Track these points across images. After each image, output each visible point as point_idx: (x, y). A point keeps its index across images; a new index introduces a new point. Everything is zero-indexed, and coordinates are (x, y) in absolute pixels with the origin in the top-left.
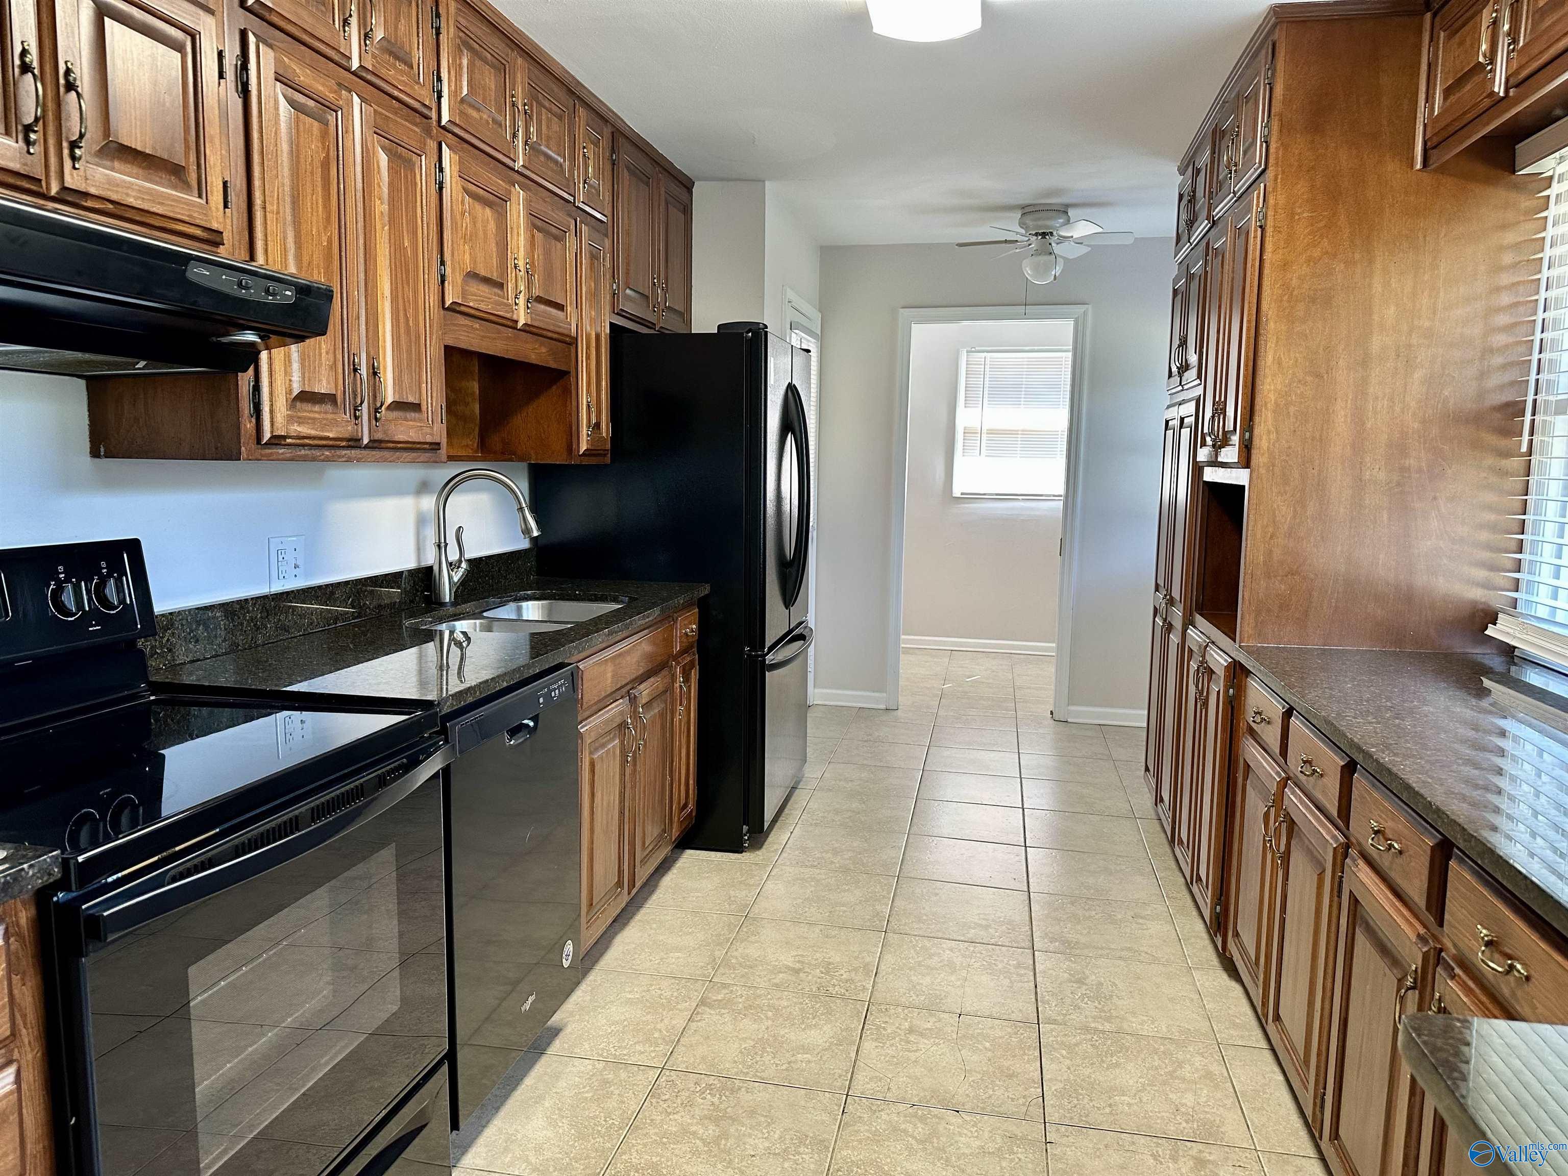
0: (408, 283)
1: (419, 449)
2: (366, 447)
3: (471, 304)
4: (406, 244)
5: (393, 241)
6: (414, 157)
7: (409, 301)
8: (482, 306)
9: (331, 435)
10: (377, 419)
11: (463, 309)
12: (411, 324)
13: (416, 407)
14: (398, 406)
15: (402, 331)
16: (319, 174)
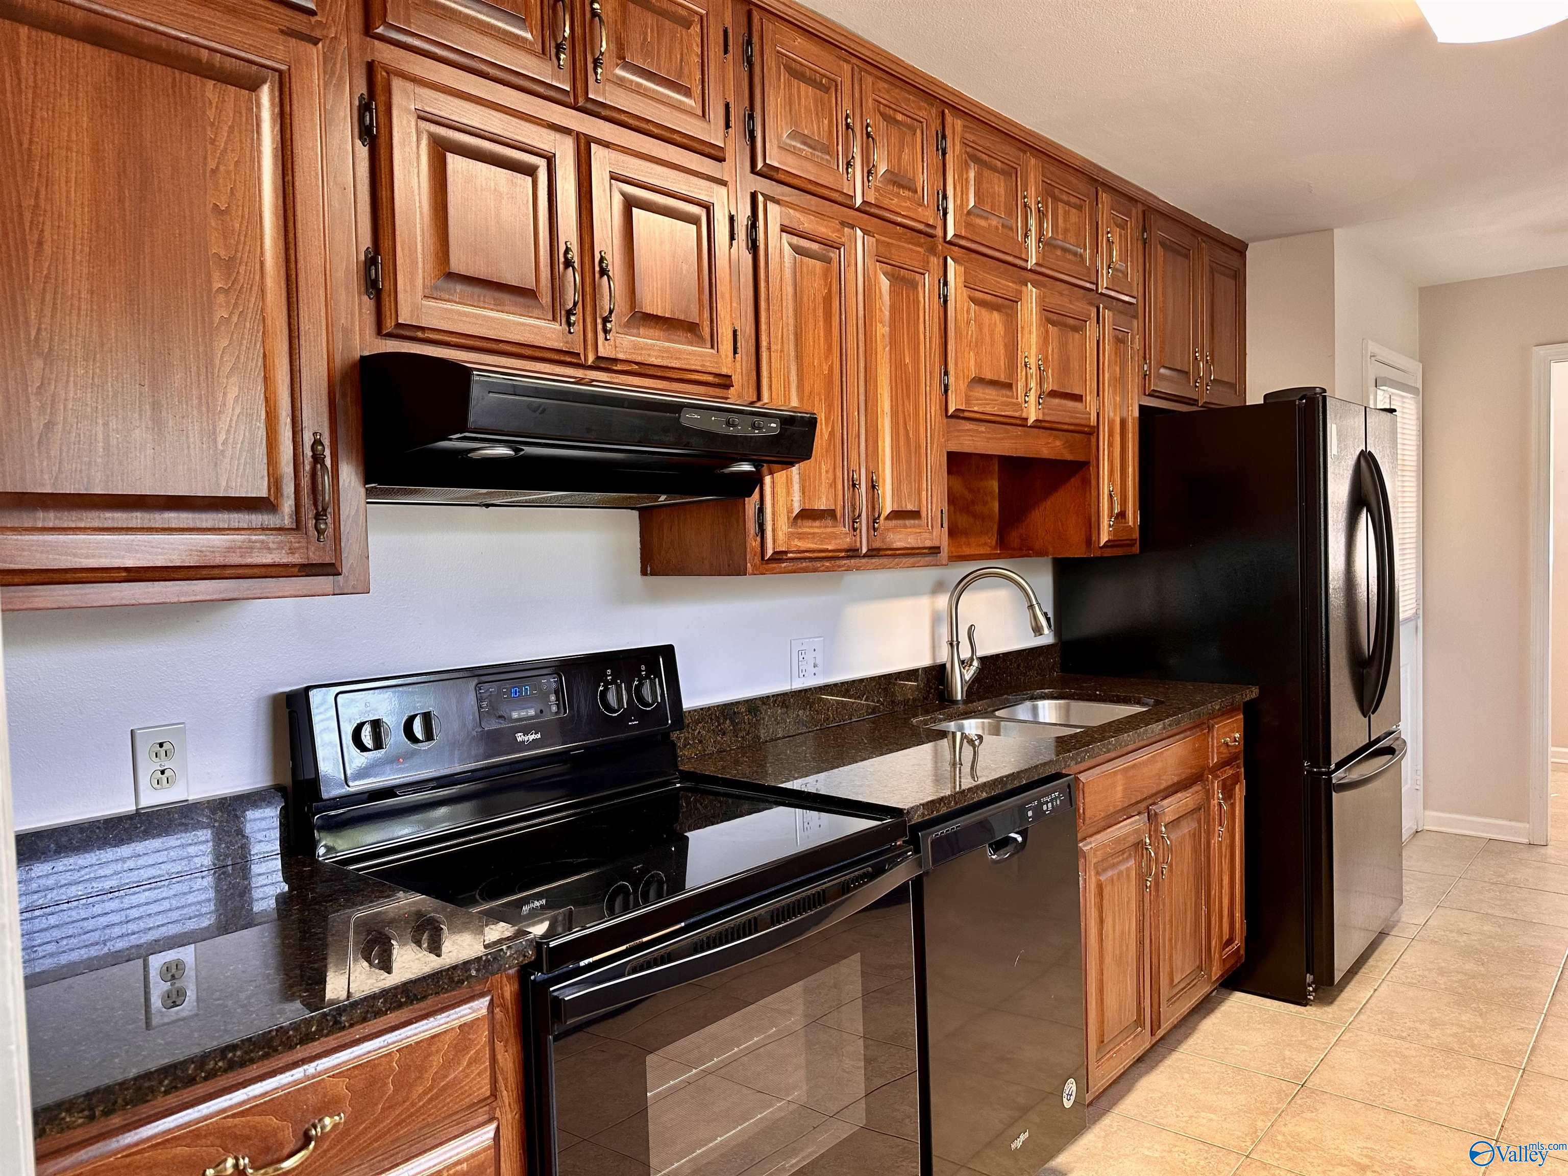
0: (909, 397)
1: (918, 554)
2: (865, 556)
3: (976, 409)
4: (907, 361)
5: (893, 360)
6: (918, 276)
7: (909, 415)
8: (988, 409)
9: (830, 548)
10: (875, 529)
11: (966, 414)
12: (911, 436)
13: (915, 515)
14: (897, 515)
15: (902, 443)
16: (821, 310)
